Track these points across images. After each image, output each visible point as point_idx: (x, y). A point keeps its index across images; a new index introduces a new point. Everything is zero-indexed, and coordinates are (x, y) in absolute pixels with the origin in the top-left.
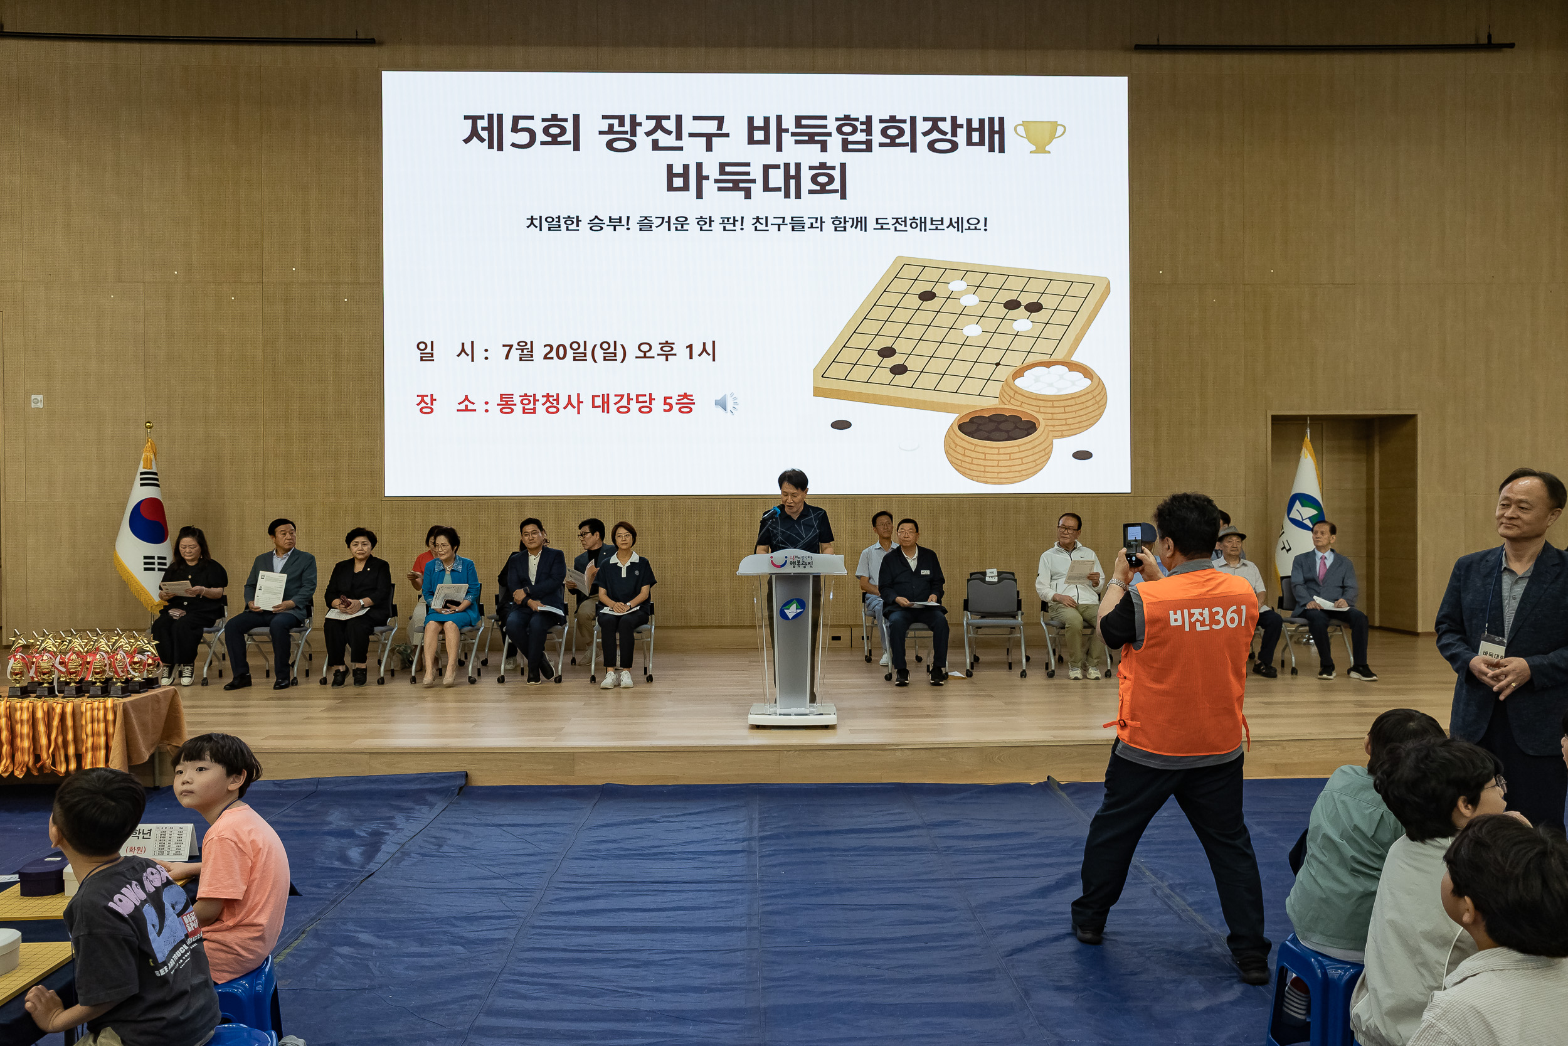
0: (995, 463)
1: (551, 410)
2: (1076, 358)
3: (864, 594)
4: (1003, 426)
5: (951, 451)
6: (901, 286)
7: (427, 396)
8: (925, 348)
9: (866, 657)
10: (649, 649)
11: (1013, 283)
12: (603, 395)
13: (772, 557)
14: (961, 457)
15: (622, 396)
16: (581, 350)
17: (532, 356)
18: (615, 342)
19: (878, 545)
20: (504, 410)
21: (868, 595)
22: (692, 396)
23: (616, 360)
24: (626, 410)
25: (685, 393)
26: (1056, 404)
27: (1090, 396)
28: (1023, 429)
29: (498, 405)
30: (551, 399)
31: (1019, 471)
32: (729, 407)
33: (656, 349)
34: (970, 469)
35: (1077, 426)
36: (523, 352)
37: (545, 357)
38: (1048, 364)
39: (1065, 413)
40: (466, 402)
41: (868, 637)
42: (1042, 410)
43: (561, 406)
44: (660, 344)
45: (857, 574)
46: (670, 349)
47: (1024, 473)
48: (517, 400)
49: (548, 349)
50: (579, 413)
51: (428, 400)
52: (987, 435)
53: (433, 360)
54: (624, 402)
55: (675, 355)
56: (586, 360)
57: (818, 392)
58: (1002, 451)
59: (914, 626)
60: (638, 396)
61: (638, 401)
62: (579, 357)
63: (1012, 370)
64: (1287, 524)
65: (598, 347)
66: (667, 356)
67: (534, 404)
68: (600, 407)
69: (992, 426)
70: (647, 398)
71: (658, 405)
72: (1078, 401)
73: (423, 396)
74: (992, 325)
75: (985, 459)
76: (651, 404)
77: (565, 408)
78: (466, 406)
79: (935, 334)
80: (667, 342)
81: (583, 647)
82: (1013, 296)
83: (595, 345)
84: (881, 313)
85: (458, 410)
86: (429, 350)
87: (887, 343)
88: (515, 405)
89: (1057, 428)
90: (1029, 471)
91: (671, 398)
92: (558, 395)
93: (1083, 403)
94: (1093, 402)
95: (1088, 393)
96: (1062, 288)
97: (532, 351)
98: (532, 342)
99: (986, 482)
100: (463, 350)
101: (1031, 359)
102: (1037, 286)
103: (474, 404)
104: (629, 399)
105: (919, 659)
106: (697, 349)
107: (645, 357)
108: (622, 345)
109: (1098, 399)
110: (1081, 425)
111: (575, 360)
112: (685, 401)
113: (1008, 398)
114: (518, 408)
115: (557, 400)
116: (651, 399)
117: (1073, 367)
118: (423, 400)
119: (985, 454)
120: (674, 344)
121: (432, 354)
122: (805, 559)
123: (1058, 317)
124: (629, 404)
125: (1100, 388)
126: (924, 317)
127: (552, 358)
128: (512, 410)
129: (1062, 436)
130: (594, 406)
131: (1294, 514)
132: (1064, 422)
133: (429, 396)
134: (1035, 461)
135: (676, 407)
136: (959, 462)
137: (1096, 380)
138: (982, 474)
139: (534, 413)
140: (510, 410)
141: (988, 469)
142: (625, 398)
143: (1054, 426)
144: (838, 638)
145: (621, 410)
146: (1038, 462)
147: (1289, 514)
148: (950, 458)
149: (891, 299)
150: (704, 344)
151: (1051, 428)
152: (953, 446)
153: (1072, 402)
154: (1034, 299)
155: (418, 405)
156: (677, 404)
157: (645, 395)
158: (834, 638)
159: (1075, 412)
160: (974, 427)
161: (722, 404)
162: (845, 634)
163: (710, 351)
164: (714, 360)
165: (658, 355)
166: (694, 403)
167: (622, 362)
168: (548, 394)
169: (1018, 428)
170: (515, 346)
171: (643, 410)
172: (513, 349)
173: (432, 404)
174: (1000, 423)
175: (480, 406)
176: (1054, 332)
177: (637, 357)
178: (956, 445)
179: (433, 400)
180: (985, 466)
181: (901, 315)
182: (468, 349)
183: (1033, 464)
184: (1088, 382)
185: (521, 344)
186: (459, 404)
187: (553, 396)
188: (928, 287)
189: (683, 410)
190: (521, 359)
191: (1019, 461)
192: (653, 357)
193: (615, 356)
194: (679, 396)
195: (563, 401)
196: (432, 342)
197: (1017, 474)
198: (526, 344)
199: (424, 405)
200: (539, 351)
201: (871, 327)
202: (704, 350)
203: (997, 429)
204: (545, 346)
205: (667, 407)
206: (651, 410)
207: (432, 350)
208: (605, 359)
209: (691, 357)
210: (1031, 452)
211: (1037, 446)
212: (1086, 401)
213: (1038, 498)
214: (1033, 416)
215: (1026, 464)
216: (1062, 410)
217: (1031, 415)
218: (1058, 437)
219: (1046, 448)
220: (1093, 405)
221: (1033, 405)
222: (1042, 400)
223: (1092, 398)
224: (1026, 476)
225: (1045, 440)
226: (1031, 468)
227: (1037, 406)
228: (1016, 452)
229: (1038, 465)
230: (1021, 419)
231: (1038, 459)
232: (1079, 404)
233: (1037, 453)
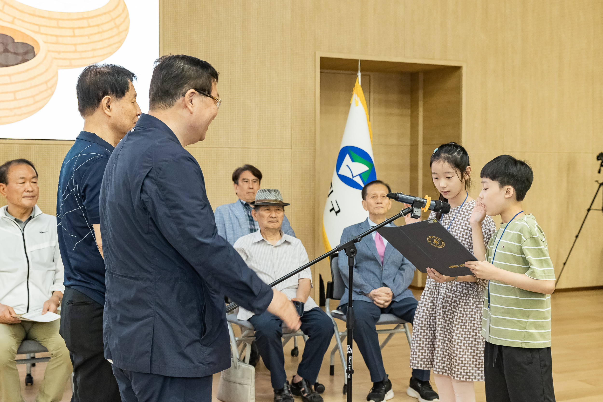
26: (62, 24)
27: (107, 18)
28: (16, 54)
39: (74, 36)
42: (43, 30)
64: (337, 182)
72: (92, 22)
89: (63, 55)
90: (24, 110)
93: (98, 25)
94: (112, 24)
95: (105, 13)
109: (118, 21)
125: (120, 8)
131: (344, 171)
132: (72, 48)
134: (33, 96)
143: (59, 52)
146: (38, 98)
147: (338, 169)
151: (56, 55)
153: (85, 23)
159: (88, 35)
169: (9, 51)
183: (31, 101)
210: (27, 85)
211: (35, 77)
212: (102, 24)
213: (38, 146)
214: (31, 37)
215: (20, 99)
216: (69, 32)
217: (28, 36)
218: (62, 67)
219: (49, 80)
220: (111, 29)
221: (30, 23)
222: (43, 17)
223: (111, 20)
224: (21, 115)
225: (47, 70)
226: (27, 106)
227: (37, 25)
228: (6, 84)
229: (36, 102)
230: (14, 40)
231: (37, 95)
232: (94, 26)
233: (36, 86)
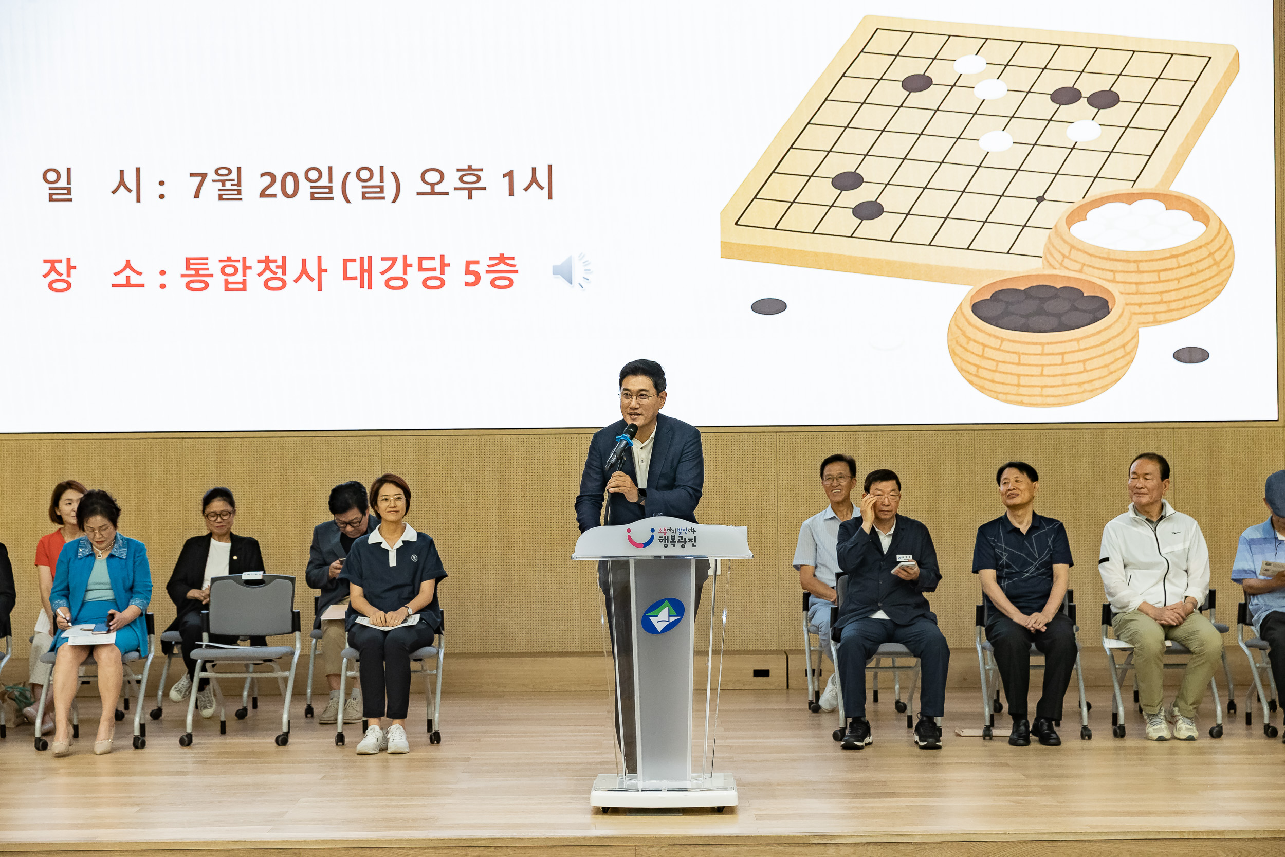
0: (1036, 371)
1: (272, 284)
2: (1178, 187)
3: (806, 596)
4: (1050, 306)
5: (959, 350)
6: (871, 66)
7: (60, 261)
8: (914, 174)
9: (811, 703)
10: (434, 692)
11: (1066, 58)
12: (362, 259)
13: (629, 531)
14: (976, 361)
15: (394, 260)
16: (324, 181)
17: (239, 192)
18: (382, 168)
19: (830, 513)
20: (192, 285)
21: (812, 599)
22: (513, 258)
23: (383, 198)
24: (400, 283)
25: (502, 255)
26: (1144, 266)
27: (1204, 252)
28: (1085, 311)
29: (182, 276)
30: (272, 266)
31: (1080, 384)
32: (577, 277)
33: (452, 180)
34: (993, 381)
35: (1181, 304)
36: (224, 185)
37: (263, 195)
38: (1129, 198)
39: (1160, 282)
40: (128, 272)
41: (813, 671)
42: (1119, 277)
43: (289, 278)
44: (458, 170)
45: (795, 562)
46: (474, 179)
47: (1087, 387)
48: (214, 267)
49: (267, 180)
50: (320, 289)
51: (62, 267)
52: (1022, 321)
53: (70, 200)
54: (397, 270)
55: (484, 189)
56: (332, 199)
57: (729, 251)
58: (1048, 349)
59: (885, 647)
60: (421, 260)
61: (421, 269)
62: (321, 194)
63: (1066, 209)
65: (352, 177)
66: (470, 190)
67: (244, 274)
68: (355, 278)
69: (1031, 305)
70: (436, 264)
71: (455, 275)
72: (1182, 261)
73: (53, 262)
74: (1030, 131)
75: (1019, 364)
76: (443, 272)
77: (296, 281)
78: (128, 278)
79: (931, 148)
80: (470, 167)
81: (324, 690)
82: (1067, 81)
83: (348, 174)
84: (836, 114)
85: (114, 286)
86: (63, 183)
87: (848, 165)
88: (211, 276)
89: (1145, 309)
90: (1097, 384)
91: (477, 262)
92: (284, 258)
93: (1191, 264)
94: (1209, 261)
95: (1200, 247)
96: (1152, 65)
97: (239, 184)
98: (239, 169)
99: (1022, 403)
100: (122, 182)
101: (1101, 189)
102: (1110, 62)
103: (140, 274)
104: (406, 265)
105: (901, 707)
106: (522, 180)
107: (433, 193)
108: (394, 174)
109: (1218, 256)
110: (1188, 302)
111: (313, 198)
112: (502, 267)
113: (1059, 257)
114: (217, 282)
115: (283, 267)
116: (444, 265)
117: (1173, 201)
118: (53, 269)
119: (1019, 354)
120: (481, 170)
121: (69, 190)
122: (683, 534)
123: (1146, 116)
124: (405, 273)
125: (1221, 238)
126: (910, 120)
127: (274, 196)
128: (207, 285)
129: (1156, 322)
130: (346, 278)
132: (1158, 298)
133: (65, 262)
134: (1107, 366)
135: (486, 279)
136: (973, 369)
137: (1214, 224)
138: (1013, 390)
139: (244, 289)
140: (202, 285)
141: (1023, 381)
142: (400, 263)
143: (1140, 305)
144: (761, 673)
145: (392, 283)
146: (1112, 368)
148: (958, 361)
149: (853, 90)
150: (534, 169)
151: (1136, 309)
152: (963, 341)
153: (1172, 263)
154: (1103, 84)
155: (45, 276)
156: (488, 272)
157: (433, 259)
158: (758, 673)
159: (1178, 279)
160: (998, 309)
161: (565, 272)
162: (776, 667)
163: (545, 183)
164: (550, 197)
165: (456, 189)
166: (517, 272)
167: (394, 201)
168: (267, 257)
169: (1076, 309)
170: (212, 176)
171: (430, 283)
172: (208, 180)
173: (69, 275)
174: (1043, 300)
175: (151, 278)
176: (1136, 141)
177: (418, 194)
178: (969, 339)
179: (70, 268)
180: (1019, 376)
181: (873, 117)
182: (131, 181)
183: (1105, 372)
184: (1200, 228)
185: (221, 172)
186: (116, 274)
187: (275, 261)
188: (917, 68)
189: (498, 283)
190: (221, 198)
191: (1080, 367)
192: (447, 194)
193: (382, 192)
194: (491, 259)
195: (293, 269)
196: (69, 170)
197: (1075, 389)
198: (230, 171)
199: (58, 277)
200: (252, 184)
201: (819, 138)
202: (534, 180)
203: (1040, 312)
204: (262, 175)
205: (471, 278)
206: (443, 283)
207: (69, 182)
208: (364, 198)
209: (511, 193)
210: (1099, 351)
211: (1109, 340)
212: (1197, 262)
213: (1113, 430)
214: (1103, 288)
215: (1091, 370)
216: (1154, 277)
217: (1100, 286)
218: (1145, 324)
219: (1127, 343)
220: (1209, 267)
221: (1103, 270)
222: (1120, 260)
223: (1209, 256)
224: (1092, 391)
225: (1125, 330)
226: (1100, 378)
227: (1111, 271)
228: (1074, 352)
229: (1112, 373)
230: (1083, 293)
231: (1113, 363)
232: (1185, 266)
233: (1110, 352)
